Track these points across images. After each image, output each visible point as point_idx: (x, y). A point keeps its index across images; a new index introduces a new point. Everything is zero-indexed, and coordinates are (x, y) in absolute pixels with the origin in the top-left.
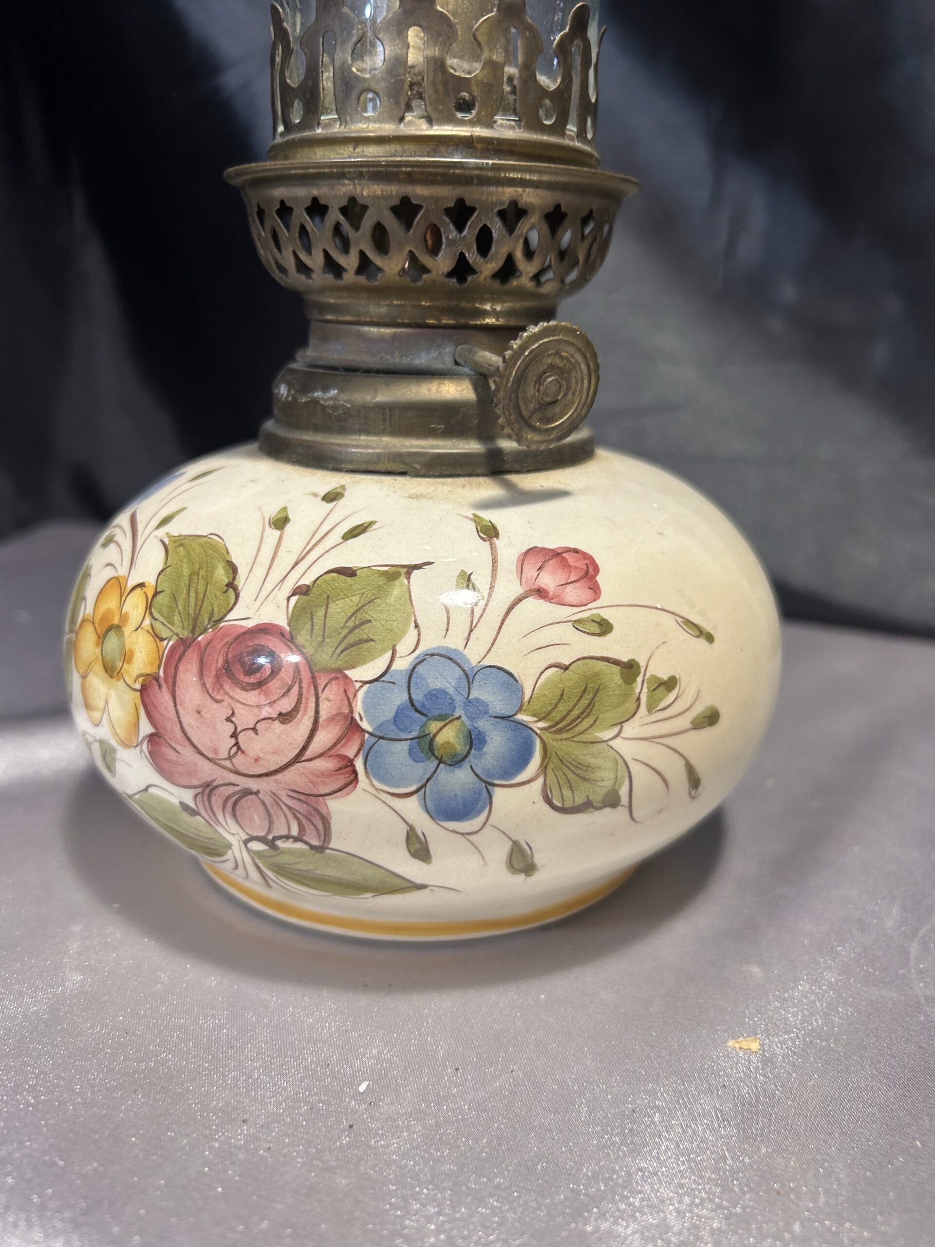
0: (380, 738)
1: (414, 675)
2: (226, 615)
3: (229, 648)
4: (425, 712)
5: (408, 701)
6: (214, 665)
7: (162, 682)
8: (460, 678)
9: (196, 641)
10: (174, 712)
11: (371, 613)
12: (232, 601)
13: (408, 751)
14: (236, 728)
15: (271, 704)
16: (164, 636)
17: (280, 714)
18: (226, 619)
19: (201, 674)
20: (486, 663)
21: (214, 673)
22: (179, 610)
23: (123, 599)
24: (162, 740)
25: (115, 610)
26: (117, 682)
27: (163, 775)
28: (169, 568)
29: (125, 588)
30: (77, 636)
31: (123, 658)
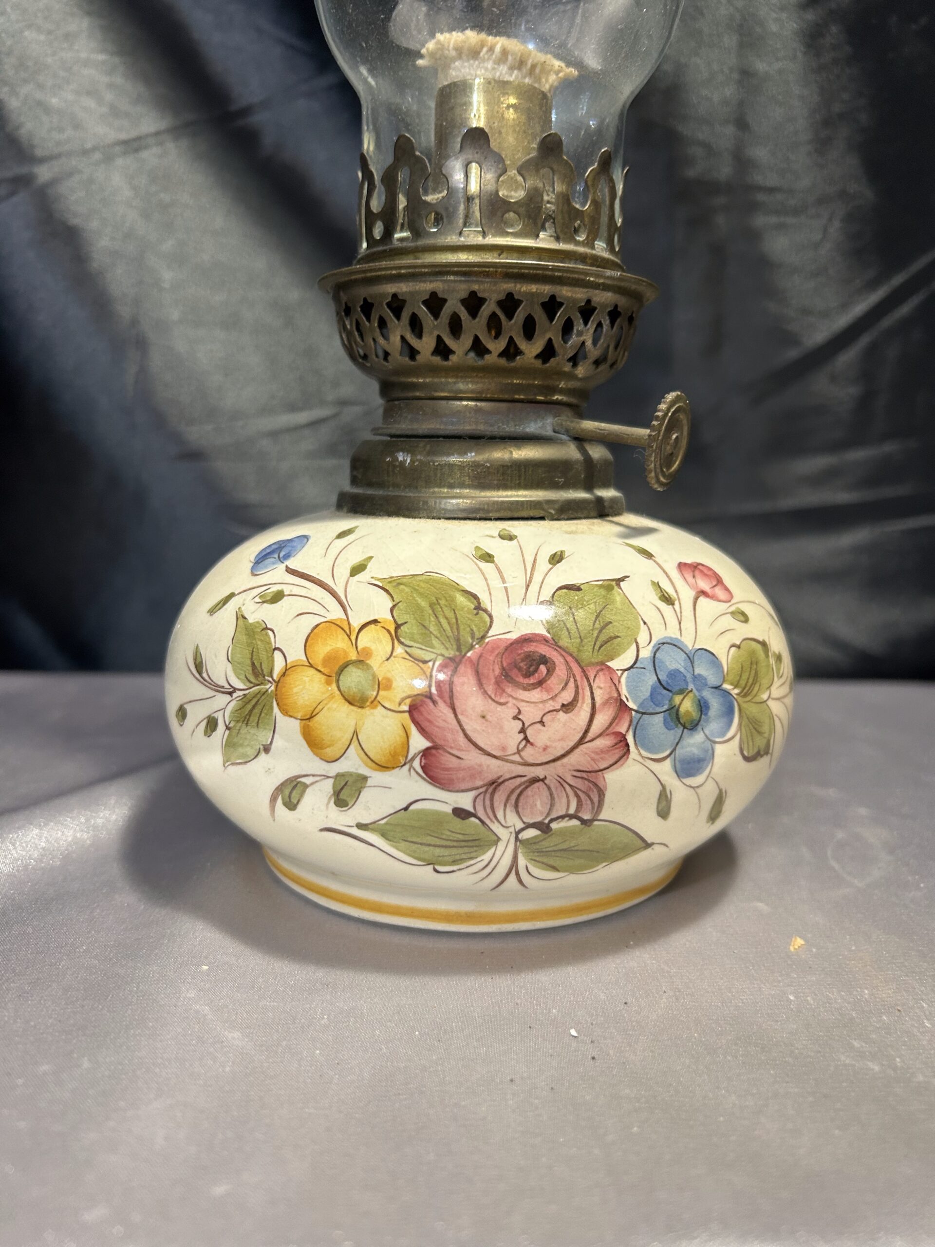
0: (643, 713)
1: (657, 661)
2: (487, 632)
3: (502, 658)
4: (670, 689)
5: (657, 681)
6: (491, 674)
7: (437, 698)
8: (685, 660)
9: (466, 658)
10: (455, 722)
11: (608, 616)
12: (488, 619)
13: (663, 722)
14: (523, 724)
15: (553, 698)
16: (427, 659)
17: (563, 705)
18: (489, 635)
19: (480, 684)
20: (697, 647)
21: (493, 680)
22: (433, 634)
23: (353, 638)
24: (441, 751)
25: (345, 648)
26: (372, 711)
27: (438, 785)
28: (400, 604)
29: (350, 628)
30: (280, 685)
31: (377, 686)
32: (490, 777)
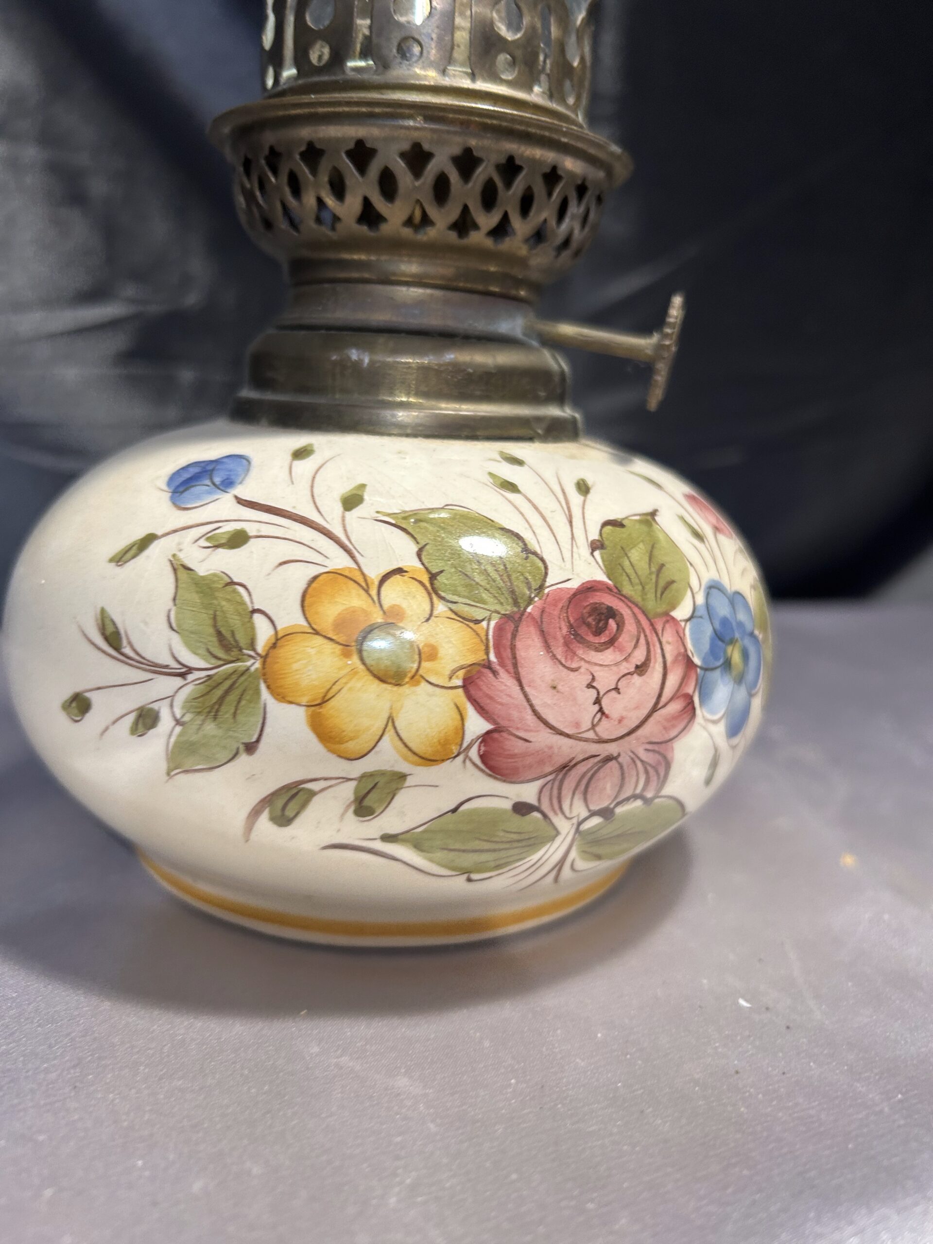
0: (706, 670)
1: (710, 608)
2: (544, 581)
3: (567, 613)
4: (723, 639)
5: (713, 632)
6: (558, 633)
7: (498, 668)
8: (729, 605)
9: (526, 614)
10: (521, 696)
11: (659, 557)
12: (540, 564)
13: (720, 678)
14: (598, 693)
15: (626, 659)
16: (479, 617)
17: (637, 667)
18: (547, 584)
19: (547, 646)
20: (733, 590)
21: (561, 641)
22: (481, 586)
23: (374, 592)
24: (505, 735)
25: (364, 607)
26: (413, 689)
27: (499, 777)
28: (427, 547)
29: (366, 580)
30: (269, 660)
31: (416, 657)
32: (560, 761)
